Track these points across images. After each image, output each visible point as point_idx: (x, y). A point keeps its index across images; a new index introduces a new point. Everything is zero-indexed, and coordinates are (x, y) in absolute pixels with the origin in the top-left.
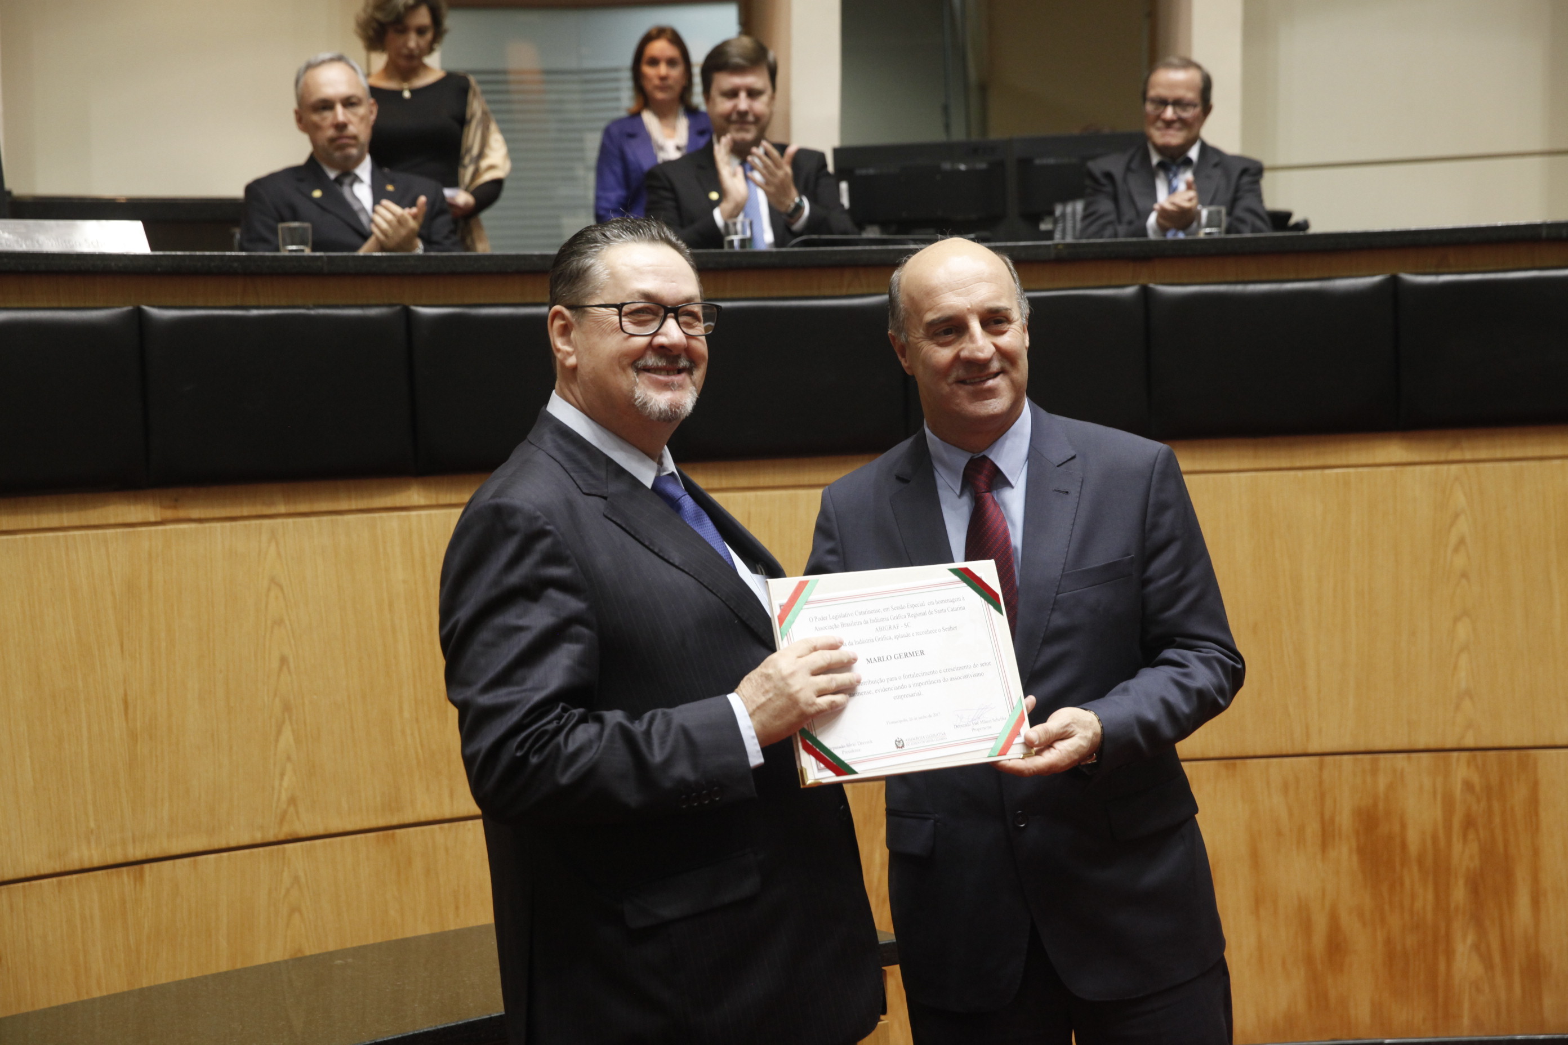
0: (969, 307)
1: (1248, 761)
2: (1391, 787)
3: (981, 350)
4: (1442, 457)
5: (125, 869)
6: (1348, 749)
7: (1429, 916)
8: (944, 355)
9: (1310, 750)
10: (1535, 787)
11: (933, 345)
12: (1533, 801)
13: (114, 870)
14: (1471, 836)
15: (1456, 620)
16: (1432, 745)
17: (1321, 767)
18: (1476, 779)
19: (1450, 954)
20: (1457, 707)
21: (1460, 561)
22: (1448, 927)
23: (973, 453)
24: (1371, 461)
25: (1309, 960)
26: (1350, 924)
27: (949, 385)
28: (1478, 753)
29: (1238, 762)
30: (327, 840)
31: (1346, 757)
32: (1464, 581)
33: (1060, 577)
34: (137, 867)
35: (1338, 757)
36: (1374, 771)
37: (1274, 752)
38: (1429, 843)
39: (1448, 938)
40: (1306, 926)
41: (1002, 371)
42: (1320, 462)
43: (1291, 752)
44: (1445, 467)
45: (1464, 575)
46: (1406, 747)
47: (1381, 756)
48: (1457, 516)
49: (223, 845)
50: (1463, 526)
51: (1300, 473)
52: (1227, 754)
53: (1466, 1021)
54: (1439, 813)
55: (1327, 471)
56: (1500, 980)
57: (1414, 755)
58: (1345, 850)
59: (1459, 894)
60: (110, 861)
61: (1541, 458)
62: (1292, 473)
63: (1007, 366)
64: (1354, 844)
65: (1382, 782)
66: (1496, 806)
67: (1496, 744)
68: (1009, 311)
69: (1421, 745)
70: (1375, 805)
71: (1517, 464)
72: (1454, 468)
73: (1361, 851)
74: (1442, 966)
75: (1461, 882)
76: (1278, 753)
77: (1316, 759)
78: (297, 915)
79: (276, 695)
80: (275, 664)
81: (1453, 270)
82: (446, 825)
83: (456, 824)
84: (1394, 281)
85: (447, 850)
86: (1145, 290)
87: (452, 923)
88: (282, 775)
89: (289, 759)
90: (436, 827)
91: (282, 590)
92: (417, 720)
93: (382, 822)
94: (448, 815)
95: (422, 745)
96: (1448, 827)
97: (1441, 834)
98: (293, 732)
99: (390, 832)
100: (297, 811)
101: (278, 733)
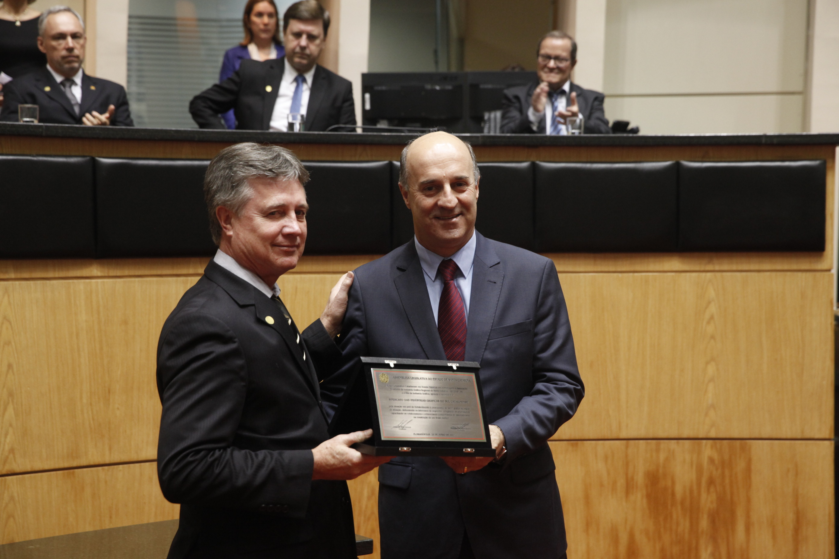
0: (444, 175)
1: (585, 442)
2: (667, 460)
3: (451, 201)
4: (703, 269)
6: (642, 437)
7: (687, 536)
8: (429, 202)
9: (622, 437)
10: (749, 462)
11: (423, 196)
12: (748, 470)
14: (712, 489)
15: (707, 363)
16: (692, 435)
17: (627, 447)
18: (716, 456)
20: (706, 414)
21: (710, 329)
22: (697, 542)
23: (445, 257)
24: (661, 269)
26: (641, 540)
27: (430, 219)
28: (718, 442)
29: (579, 442)
30: (32, 475)
31: (641, 441)
32: (713, 341)
33: (490, 331)
35: (636, 441)
36: (658, 450)
37: (600, 437)
38: (688, 493)
39: (697, 549)
40: (615, 540)
41: (460, 214)
42: (632, 269)
43: (610, 437)
44: (703, 274)
45: (713, 337)
46: (677, 436)
47: (662, 441)
48: (709, 303)
50: (713, 309)
51: (620, 275)
52: (572, 438)
54: (694, 476)
55: (636, 274)
57: (681, 441)
58: (639, 495)
59: (704, 523)
61: (759, 271)
62: (615, 274)
63: (464, 211)
64: (645, 492)
65: (662, 457)
66: (727, 473)
67: (728, 437)
68: (468, 178)
69: (685, 436)
70: (658, 470)
72: (709, 274)
73: (648, 496)
75: (705, 516)
76: (603, 438)
77: (625, 441)
78: (12, 519)
79: (4, 387)
80: (4, 368)
81: (712, 160)
82: (106, 468)
83: (113, 467)
84: (677, 165)
85: (106, 482)
86: (534, 165)
87: (107, 525)
88: (6, 435)
89: (11, 425)
90: (100, 468)
91: (11, 324)
92: (91, 404)
93: (66, 465)
94: (107, 461)
95: (93, 419)
96: (699, 484)
97: (695, 487)
98: (14, 409)
99: (72, 471)
100: (14, 457)
101: (5, 409)
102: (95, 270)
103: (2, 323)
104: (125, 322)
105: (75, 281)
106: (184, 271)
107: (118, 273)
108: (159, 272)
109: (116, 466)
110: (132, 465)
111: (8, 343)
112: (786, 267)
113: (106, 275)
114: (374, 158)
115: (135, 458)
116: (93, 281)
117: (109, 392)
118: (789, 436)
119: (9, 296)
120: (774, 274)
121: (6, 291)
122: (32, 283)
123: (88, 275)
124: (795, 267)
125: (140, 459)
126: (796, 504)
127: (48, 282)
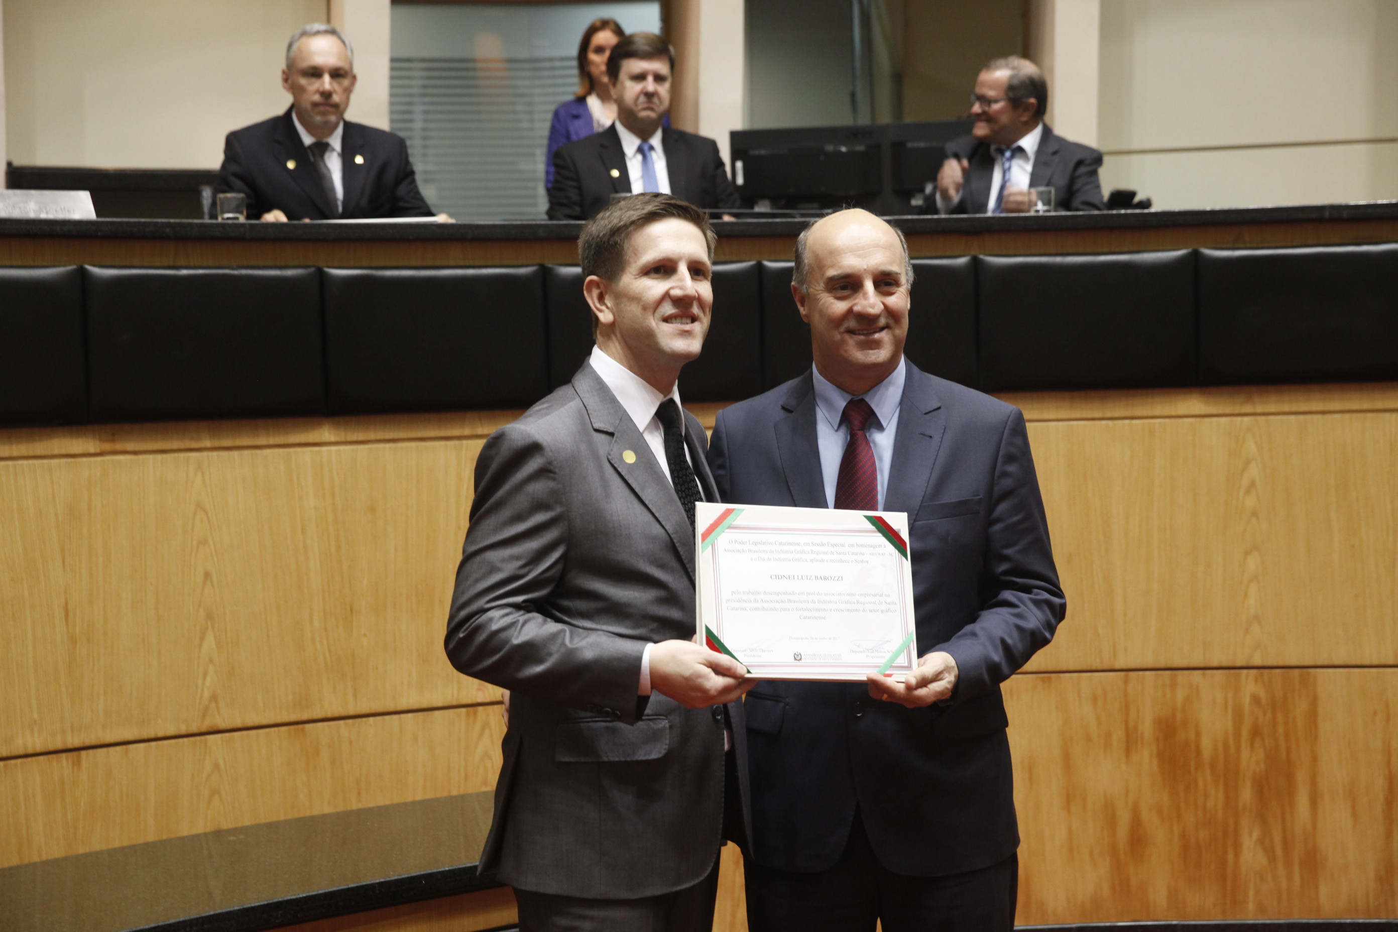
0: (864, 267)
1: (1062, 675)
2: (1188, 700)
3: (873, 306)
4: (1237, 411)
5: (64, 755)
6: (1150, 666)
7: (1220, 814)
8: (840, 307)
9: (1117, 666)
10: (1314, 702)
11: (831, 298)
12: (1313, 714)
13: (54, 756)
14: (1258, 743)
15: (1247, 553)
16: (1225, 664)
17: (1126, 682)
18: (1262, 694)
19: (1237, 847)
20: (1247, 630)
21: (1250, 502)
22: (1237, 823)
23: (854, 395)
24: (1173, 413)
25: (1114, 851)
26: (1150, 820)
27: (840, 334)
28: (1265, 671)
29: (1053, 675)
30: (244, 733)
31: (1148, 673)
32: (1254, 520)
33: (918, 508)
34: (75, 754)
35: (1141, 673)
36: (1173, 686)
37: (1084, 668)
38: (1221, 750)
39: (1237, 833)
40: (1111, 821)
41: (887, 327)
42: (1129, 413)
43: (1099, 668)
44: (1239, 419)
45: (1254, 514)
46: (1201, 665)
47: (1179, 672)
48: (1248, 462)
49: (152, 735)
50: (1254, 471)
51: (1110, 423)
52: (1042, 669)
53: (1251, 906)
54: (1230, 724)
55: (1135, 422)
56: (1281, 871)
57: (1208, 672)
58: (1146, 753)
59: (1247, 795)
60: (51, 747)
61: (1324, 413)
62: (1104, 423)
63: (891, 322)
64: (1154, 749)
65: (1180, 695)
66: (1280, 717)
67: (1281, 664)
68: (899, 275)
69: (1215, 664)
70: (1174, 716)
71: (1301, 417)
72: (1247, 419)
73: (1160, 755)
74: (1231, 856)
75: (1248, 784)
76: (1088, 668)
77: (1123, 674)
78: (216, 797)
79: (200, 605)
80: (200, 579)
81: (1248, 245)
82: (350, 721)
83: (359, 720)
84: (1196, 254)
85: (351, 743)
86: (975, 261)
87: (354, 805)
88: (205, 675)
89: (211, 661)
90: (341, 722)
91: (206, 513)
92: (326, 629)
93: (293, 718)
94: (352, 712)
95: (330, 651)
96: (1238, 735)
97: (1231, 741)
98: (215, 637)
99: (300, 726)
100: (218, 708)
101: (202, 639)
102: (326, 433)
103: (195, 514)
104: (372, 509)
105: (299, 450)
106: (456, 432)
107: (361, 436)
108: (419, 434)
109: (364, 719)
110: (387, 717)
111: (204, 542)
112: (1366, 405)
113: (343, 439)
114: (735, 258)
115: (392, 708)
116: (325, 449)
117: (351, 611)
118: (1375, 661)
119: (203, 473)
120: (1347, 416)
121: (199, 466)
122: (235, 453)
123: (317, 440)
124: (1380, 405)
125: (399, 709)
126: (1389, 763)
127: (258, 452)
